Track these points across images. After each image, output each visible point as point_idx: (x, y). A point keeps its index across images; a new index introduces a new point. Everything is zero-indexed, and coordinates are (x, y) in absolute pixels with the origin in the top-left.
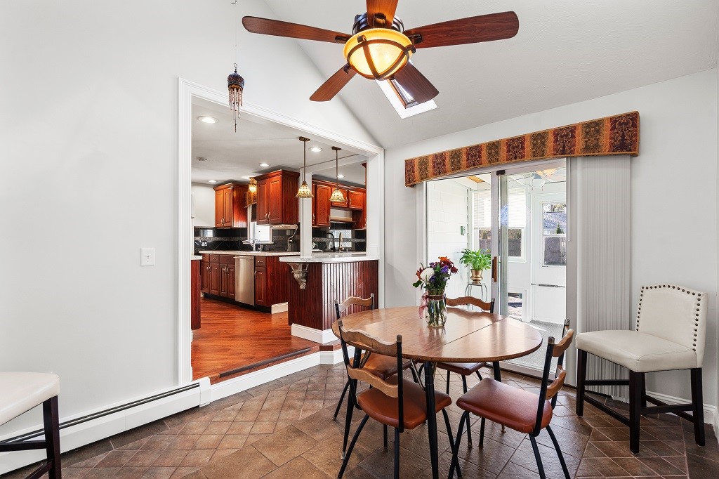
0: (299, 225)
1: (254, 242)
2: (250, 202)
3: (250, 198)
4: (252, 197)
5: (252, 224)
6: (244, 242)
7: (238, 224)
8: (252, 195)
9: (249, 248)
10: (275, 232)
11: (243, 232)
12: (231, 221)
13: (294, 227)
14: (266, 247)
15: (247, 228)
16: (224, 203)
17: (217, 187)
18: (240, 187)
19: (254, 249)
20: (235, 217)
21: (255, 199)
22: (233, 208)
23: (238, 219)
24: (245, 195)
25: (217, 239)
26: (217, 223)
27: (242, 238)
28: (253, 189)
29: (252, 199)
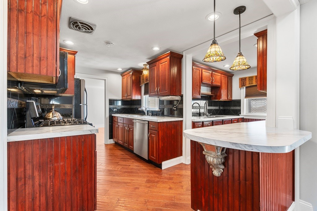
0: (182, 96)
1: (146, 109)
2: (143, 82)
3: (143, 79)
4: (145, 78)
5: (144, 96)
6: (139, 109)
7: (136, 97)
8: (145, 76)
9: (142, 113)
10: (161, 102)
11: (139, 102)
12: (131, 95)
13: (178, 98)
14: (154, 114)
15: (141, 100)
16: (127, 83)
17: (122, 74)
18: (137, 72)
19: (146, 114)
20: (134, 92)
21: (147, 80)
22: (132, 86)
23: (136, 94)
24: (140, 78)
25: (123, 107)
26: (123, 97)
27: (138, 106)
28: (146, 73)
29: (145, 80)
